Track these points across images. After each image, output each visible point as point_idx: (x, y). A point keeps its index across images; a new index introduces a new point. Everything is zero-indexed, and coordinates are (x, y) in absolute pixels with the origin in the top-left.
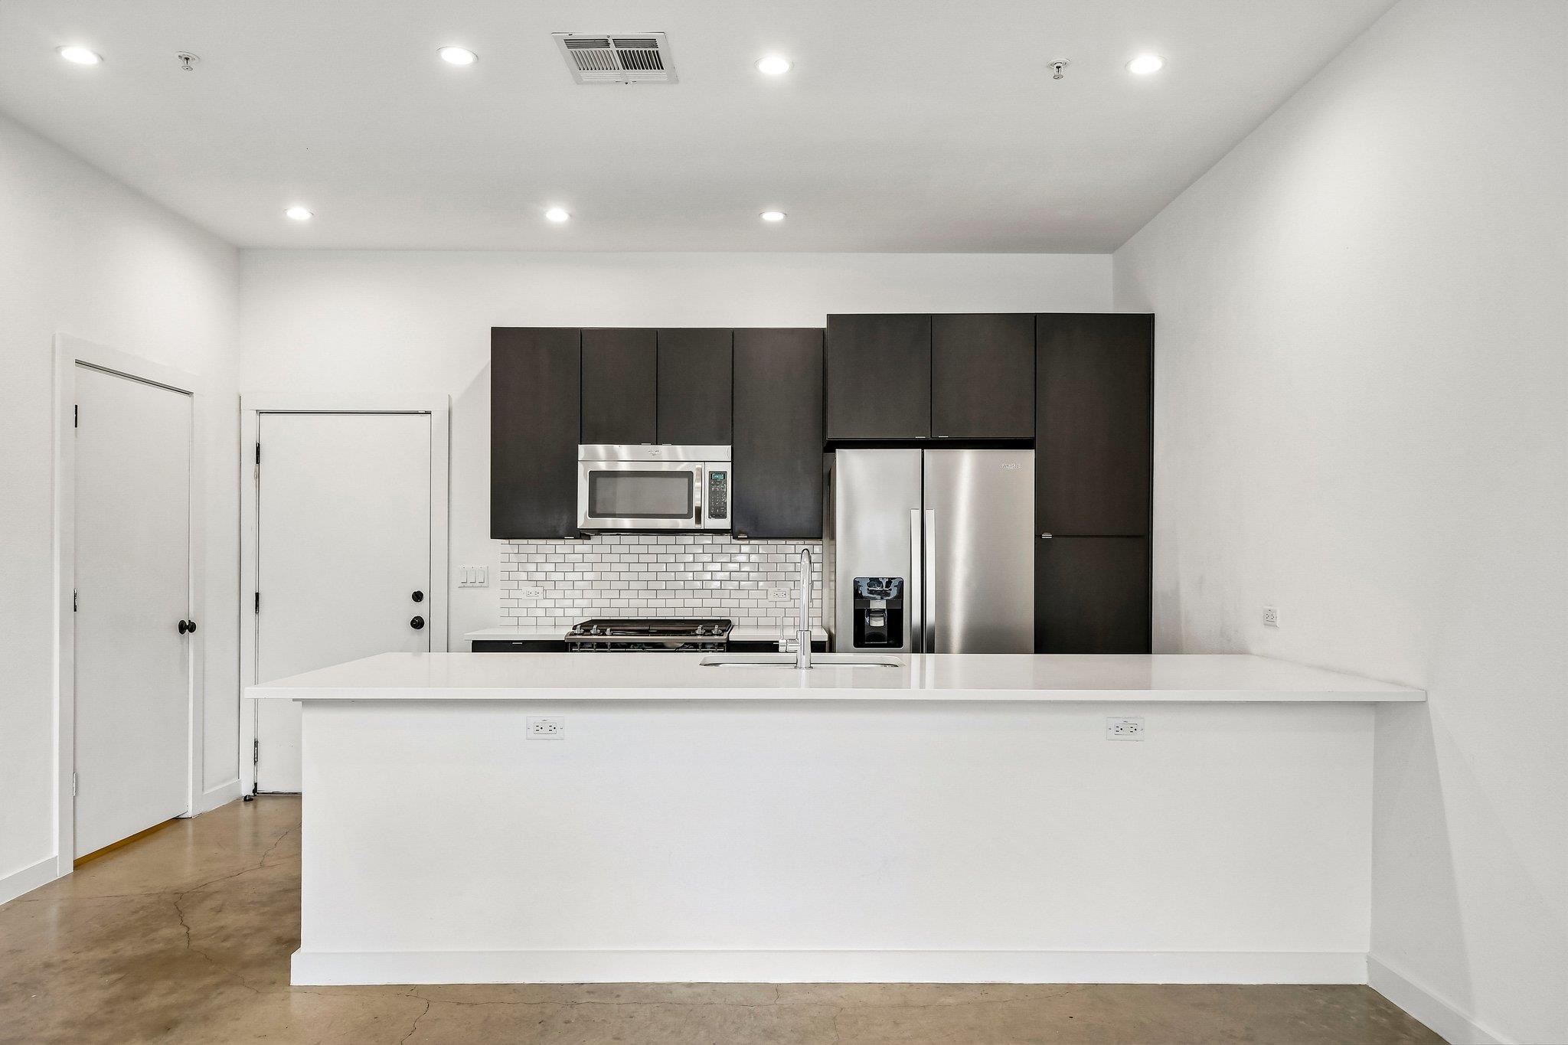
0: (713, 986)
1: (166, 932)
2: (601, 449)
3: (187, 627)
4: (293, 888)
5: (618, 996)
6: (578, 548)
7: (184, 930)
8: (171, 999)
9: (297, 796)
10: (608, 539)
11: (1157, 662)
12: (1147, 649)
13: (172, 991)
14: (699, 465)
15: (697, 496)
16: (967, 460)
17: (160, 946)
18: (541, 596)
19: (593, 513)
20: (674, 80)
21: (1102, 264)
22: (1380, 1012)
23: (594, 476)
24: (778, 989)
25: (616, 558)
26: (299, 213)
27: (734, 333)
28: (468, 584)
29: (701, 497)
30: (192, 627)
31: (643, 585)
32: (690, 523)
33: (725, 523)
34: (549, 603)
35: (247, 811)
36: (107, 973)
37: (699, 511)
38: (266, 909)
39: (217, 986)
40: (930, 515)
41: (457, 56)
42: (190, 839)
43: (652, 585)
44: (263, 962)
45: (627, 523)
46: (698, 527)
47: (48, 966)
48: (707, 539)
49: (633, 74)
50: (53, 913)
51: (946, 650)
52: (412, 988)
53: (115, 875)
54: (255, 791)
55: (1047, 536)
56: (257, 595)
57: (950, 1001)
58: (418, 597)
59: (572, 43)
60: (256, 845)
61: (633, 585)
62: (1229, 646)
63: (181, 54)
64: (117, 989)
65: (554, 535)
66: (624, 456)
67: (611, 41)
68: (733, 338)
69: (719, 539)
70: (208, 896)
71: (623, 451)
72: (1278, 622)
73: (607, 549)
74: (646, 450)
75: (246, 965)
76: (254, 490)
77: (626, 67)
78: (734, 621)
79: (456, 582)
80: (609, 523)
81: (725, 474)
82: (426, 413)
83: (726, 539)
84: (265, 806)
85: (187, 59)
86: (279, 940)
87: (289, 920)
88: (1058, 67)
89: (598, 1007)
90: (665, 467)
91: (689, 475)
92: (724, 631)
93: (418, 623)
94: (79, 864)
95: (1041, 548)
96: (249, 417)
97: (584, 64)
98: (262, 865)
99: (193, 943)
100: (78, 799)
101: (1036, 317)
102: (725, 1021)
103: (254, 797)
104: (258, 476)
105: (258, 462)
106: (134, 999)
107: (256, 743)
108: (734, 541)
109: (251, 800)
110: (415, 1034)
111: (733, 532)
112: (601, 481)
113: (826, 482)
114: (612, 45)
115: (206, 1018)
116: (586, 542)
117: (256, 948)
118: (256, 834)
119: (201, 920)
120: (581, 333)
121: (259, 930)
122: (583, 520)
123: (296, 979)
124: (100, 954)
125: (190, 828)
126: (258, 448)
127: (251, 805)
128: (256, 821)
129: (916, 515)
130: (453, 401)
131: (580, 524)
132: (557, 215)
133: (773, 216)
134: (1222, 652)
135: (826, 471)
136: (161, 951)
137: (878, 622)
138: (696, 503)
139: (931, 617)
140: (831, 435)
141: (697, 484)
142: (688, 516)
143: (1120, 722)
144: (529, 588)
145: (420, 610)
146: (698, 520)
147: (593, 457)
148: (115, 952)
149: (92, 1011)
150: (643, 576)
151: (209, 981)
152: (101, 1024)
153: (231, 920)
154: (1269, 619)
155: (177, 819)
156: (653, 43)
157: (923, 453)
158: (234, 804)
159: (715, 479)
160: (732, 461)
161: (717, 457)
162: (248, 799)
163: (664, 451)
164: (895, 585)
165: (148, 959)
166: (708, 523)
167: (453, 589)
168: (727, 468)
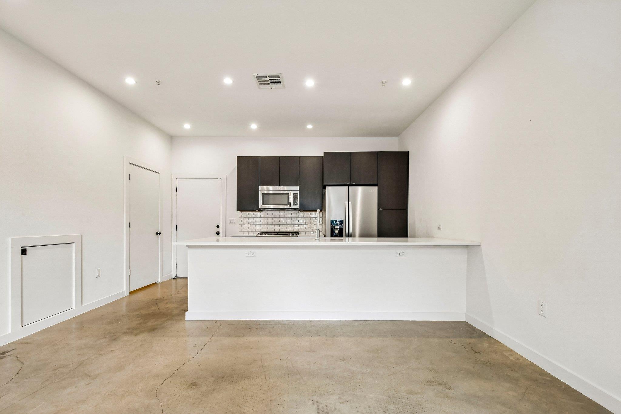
0: (295, 321)
1: (153, 308)
2: (265, 187)
3: (158, 233)
4: (186, 298)
5: (270, 323)
6: (259, 214)
7: (158, 308)
8: (155, 323)
9: (187, 278)
11: (410, 242)
12: (407, 237)
13: (155, 322)
14: (290, 192)
15: (290, 199)
16: (360, 188)
17: (152, 312)
18: (250, 226)
19: (263, 204)
20: (284, 87)
21: (395, 139)
22: (469, 327)
23: (263, 194)
24: (311, 321)
25: (269, 216)
26: (187, 126)
27: (299, 157)
28: (231, 223)
29: (291, 200)
30: (160, 233)
31: (276, 223)
32: (288, 207)
33: (297, 207)
34: (251, 228)
35: (174, 281)
36: (139, 317)
37: (290, 204)
38: (179, 303)
39: (166, 320)
40: (350, 203)
42: (159, 288)
44: (178, 315)
45: (272, 207)
46: (290, 207)
47: (123, 316)
48: (292, 211)
49: (274, 86)
50: (124, 304)
51: (354, 236)
52: (216, 321)
53: (140, 296)
54: (176, 277)
55: (381, 209)
56: (177, 226)
57: (356, 324)
58: (218, 226)
59: (258, 77)
60: (176, 289)
61: (273, 223)
62: (428, 235)
63: (157, 81)
64: (141, 321)
65: (253, 210)
66: (271, 189)
67: (268, 76)
68: (299, 159)
69: (295, 211)
70: (164, 300)
71: (271, 188)
72: (441, 228)
73: (267, 214)
74: (277, 188)
75: (174, 316)
76: (176, 198)
77: (272, 83)
78: (299, 233)
79: (228, 222)
80: (267, 207)
81: (297, 194)
82: (220, 179)
83: (297, 211)
84: (179, 280)
85: (158, 82)
86: (182, 310)
87: (185, 305)
88: (384, 83)
89: (265, 325)
90: (282, 192)
91: (288, 194)
92: (297, 234)
93: (218, 233)
94: (131, 293)
95: (379, 212)
96: (174, 180)
97: (261, 83)
98: (178, 293)
99: (160, 311)
100: (130, 276)
101: (378, 153)
102: (297, 328)
103: (176, 278)
104: (177, 195)
105: (177, 191)
106: (145, 323)
107: (176, 264)
108: (299, 212)
109: (175, 279)
110: (218, 331)
111: (299, 209)
112: (265, 196)
113: (323, 197)
114: (268, 77)
115: (163, 328)
116: (261, 212)
117: (176, 312)
118: (176, 287)
119: (162, 306)
120: (260, 157)
121: (177, 308)
123: (186, 319)
124: (137, 313)
125: (159, 285)
126: (177, 188)
127: (175, 280)
128: (176, 283)
129: (347, 203)
130: (227, 177)
131: (260, 207)
132: (254, 126)
133: (310, 127)
134: (427, 237)
135: (323, 193)
136: (152, 313)
137: (337, 232)
138: (290, 201)
139: (351, 231)
140: (325, 183)
141: (290, 197)
142: (288, 205)
143: (399, 252)
144: (247, 224)
145: (218, 230)
146: (290, 206)
147: (264, 189)
148: (140, 313)
149: (134, 326)
150: (276, 221)
151: (164, 319)
152: (137, 329)
153: (170, 306)
154: (439, 228)
155: (156, 283)
156: (278, 77)
157: (348, 187)
158: (171, 280)
159: (295, 195)
160: (299, 190)
161: (295, 189)
162: (174, 279)
163: (281, 188)
164: (342, 222)
165: (149, 314)
166: (293, 206)
167: (227, 224)
168: (298, 192)
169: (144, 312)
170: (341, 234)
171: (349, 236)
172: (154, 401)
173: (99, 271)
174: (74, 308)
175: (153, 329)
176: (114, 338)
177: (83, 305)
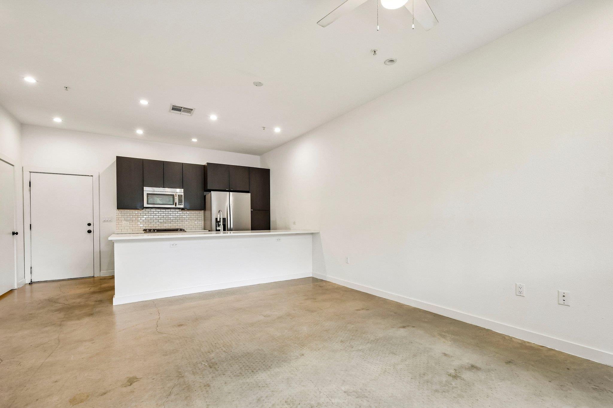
1: (58, 305)
2: (149, 188)
3: (15, 233)
7: (63, 304)
8: (83, 312)
10: (147, 210)
11: (272, 233)
12: (270, 230)
14: (175, 193)
15: (175, 200)
16: (231, 193)
18: (128, 224)
19: (148, 203)
21: (258, 158)
23: (148, 194)
26: (58, 120)
27: (183, 164)
28: (109, 221)
29: (177, 200)
30: (17, 234)
31: (157, 221)
32: (174, 206)
33: (182, 206)
35: (29, 287)
37: (176, 203)
39: (92, 308)
41: (144, 102)
42: (16, 296)
43: (159, 221)
45: (157, 206)
46: (176, 207)
48: (177, 210)
54: (31, 281)
55: (252, 210)
56: (30, 225)
58: (89, 225)
59: (175, 106)
62: (286, 228)
63: (65, 86)
65: (136, 208)
69: (180, 211)
71: (155, 189)
73: (147, 212)
74: (161, 189)
76: (29, 194)
78: (185, 229)
79: (102, 221)
80: (152, 206)
81: (182, 195)
82: (91, 176)
83: (182, 211)
85: (66, 88)
88: (264, 128)
90: (167, 193)
91: (173, 195)
93: (89, 232)
95: (251, 212)
96: (26, 172)
97: (173, 109)
99: (70, 305)
101: (249, 168)
103: (31, 283)
104: (30, 191)
105: (30, 186)
107: (31, 268)
108: (185, 211)
111: (184, 209)
112: (149, 196)
113: (205, 199)
115: (99, 312)
120: (143, 160)
122: (146, 205)
124: (44, 310)
125: (16, 292)
126: (30, 183)
127: (31, 285)
129: (228, 205)
130: (100, 174)
139: (232, 226)
140: (208, 188)
141: (176, 197)
144: (125, 222)
145: (90, 228)
146: (176, 205)
147: (147, 190)
148: (48, 309)
151: (88, 308)
154: (294, 223)
155: (13, 290)
158: (26, 285)
159: (180, 196)
160: (183, 192)
161: (179, 191)
162: (29, 284)
163: (166, 190)
164: (225, 219)
166: (178, 206)
168: (183, 194)
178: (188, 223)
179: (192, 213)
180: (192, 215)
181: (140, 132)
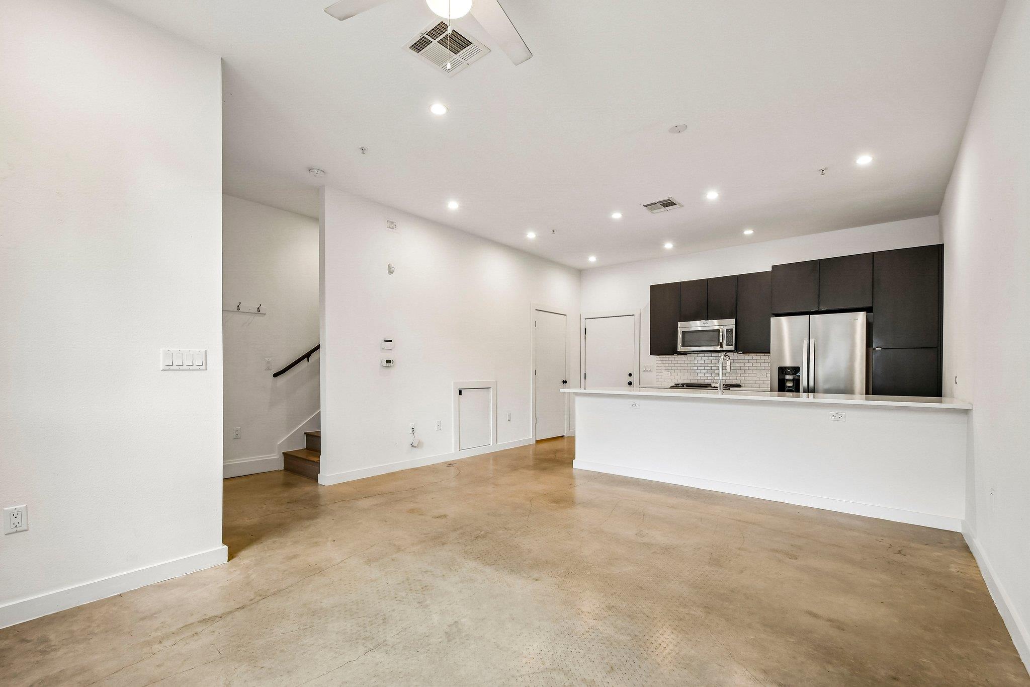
2: (689, 323)
3: (564, 382)
6: (680, 358)
14: (722, 327)
15: (721, 338)
19: (683, 346)
20: (684, 207)
23: (684, 333)
26: (592, 259)
27: (737, 277)
28: (646, 371)
29: (723, 338)
30: (566, 382)
32: (718, 348)
33: (732, 348)
34: (672, 377)
37: (721, 344)
40: (812, 342)
41: (617, 216)
42: (566, 442)
45: (695, 349)
46: (722, 349)
49: (669, 208)
51: (817, 392)
55: (878, 349)
56: (585, 374)
58: (630, 375)
59: (645, 206)
63: (552, 230)
65: (672, 354)
66: (698, 325)
67: (656, 202)
68: (737, 279)
69: (730, 353)
71: (698, 323)
74: (703, 322)
75: (565, 463)
76: (584, 342)
77: (665, 207)
79: (642, 370)
80: (691, 349)
81: (732, 330)
82: (634, 315)
83: (733, 353)
85: (554, 231)
88: (823, 171)
90: (711, 328)
91: (718, 331)
93: (630, 383)
94: (537, 442)
96: (583, 320)
97: (653, 209)
99: (556, 458)
100: (536, 426)
101: (873, 256)
104: (585, 338)
105: (585, 334)
106: (540, 464)
108: (739, 354)
111: (737, 350)
112: (686, 335)
116: (685, 356)
117: (568, 461)
120: (680, 283)
122: (680, 348)
123: (574, 467)
124: (536, 457)
125: (566, 439)
126: (586, 329)
129: (806, 342)
130: (641, 311)
131: (680, 350)
133: (748, 232)
135: (767, 326)
136: (549, 458)
137: (789, 384)
138: (721, 341)
139: (811, 384)
140: (769, 313)
141: (721, 334)
142: (718, 346)
144: (665, 372)
145: (631, 379)
146: (722, 347)
147: (682, 326)
149: (531, 464)
155: (562, 436)
156: (670, 200)
157: (809, 316)
159: (729, 332)
160: (735, 325)
161: (730, 323)
163: (711, 322)
164: (796, 370)
165: (545, 459)
166: (725, 347)
167: (641, 372)
168: (733, 327)
169: (542, 457)
170: (796, 388)
171: (809, 390)
172: (528, 503)
173: (509, 415)
174: (491, 445)
175: (544, 469)
176: (514, 468)
177: (498, 444)
178: (754, 375)
179: (754, 358)
180: (755, 361)
181: (669, 246)
